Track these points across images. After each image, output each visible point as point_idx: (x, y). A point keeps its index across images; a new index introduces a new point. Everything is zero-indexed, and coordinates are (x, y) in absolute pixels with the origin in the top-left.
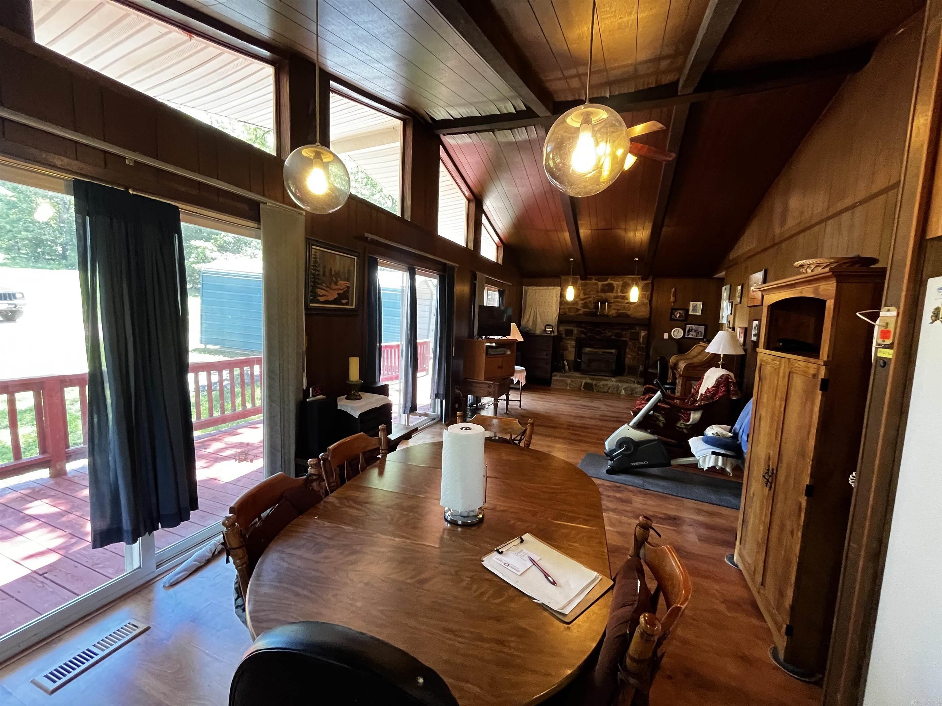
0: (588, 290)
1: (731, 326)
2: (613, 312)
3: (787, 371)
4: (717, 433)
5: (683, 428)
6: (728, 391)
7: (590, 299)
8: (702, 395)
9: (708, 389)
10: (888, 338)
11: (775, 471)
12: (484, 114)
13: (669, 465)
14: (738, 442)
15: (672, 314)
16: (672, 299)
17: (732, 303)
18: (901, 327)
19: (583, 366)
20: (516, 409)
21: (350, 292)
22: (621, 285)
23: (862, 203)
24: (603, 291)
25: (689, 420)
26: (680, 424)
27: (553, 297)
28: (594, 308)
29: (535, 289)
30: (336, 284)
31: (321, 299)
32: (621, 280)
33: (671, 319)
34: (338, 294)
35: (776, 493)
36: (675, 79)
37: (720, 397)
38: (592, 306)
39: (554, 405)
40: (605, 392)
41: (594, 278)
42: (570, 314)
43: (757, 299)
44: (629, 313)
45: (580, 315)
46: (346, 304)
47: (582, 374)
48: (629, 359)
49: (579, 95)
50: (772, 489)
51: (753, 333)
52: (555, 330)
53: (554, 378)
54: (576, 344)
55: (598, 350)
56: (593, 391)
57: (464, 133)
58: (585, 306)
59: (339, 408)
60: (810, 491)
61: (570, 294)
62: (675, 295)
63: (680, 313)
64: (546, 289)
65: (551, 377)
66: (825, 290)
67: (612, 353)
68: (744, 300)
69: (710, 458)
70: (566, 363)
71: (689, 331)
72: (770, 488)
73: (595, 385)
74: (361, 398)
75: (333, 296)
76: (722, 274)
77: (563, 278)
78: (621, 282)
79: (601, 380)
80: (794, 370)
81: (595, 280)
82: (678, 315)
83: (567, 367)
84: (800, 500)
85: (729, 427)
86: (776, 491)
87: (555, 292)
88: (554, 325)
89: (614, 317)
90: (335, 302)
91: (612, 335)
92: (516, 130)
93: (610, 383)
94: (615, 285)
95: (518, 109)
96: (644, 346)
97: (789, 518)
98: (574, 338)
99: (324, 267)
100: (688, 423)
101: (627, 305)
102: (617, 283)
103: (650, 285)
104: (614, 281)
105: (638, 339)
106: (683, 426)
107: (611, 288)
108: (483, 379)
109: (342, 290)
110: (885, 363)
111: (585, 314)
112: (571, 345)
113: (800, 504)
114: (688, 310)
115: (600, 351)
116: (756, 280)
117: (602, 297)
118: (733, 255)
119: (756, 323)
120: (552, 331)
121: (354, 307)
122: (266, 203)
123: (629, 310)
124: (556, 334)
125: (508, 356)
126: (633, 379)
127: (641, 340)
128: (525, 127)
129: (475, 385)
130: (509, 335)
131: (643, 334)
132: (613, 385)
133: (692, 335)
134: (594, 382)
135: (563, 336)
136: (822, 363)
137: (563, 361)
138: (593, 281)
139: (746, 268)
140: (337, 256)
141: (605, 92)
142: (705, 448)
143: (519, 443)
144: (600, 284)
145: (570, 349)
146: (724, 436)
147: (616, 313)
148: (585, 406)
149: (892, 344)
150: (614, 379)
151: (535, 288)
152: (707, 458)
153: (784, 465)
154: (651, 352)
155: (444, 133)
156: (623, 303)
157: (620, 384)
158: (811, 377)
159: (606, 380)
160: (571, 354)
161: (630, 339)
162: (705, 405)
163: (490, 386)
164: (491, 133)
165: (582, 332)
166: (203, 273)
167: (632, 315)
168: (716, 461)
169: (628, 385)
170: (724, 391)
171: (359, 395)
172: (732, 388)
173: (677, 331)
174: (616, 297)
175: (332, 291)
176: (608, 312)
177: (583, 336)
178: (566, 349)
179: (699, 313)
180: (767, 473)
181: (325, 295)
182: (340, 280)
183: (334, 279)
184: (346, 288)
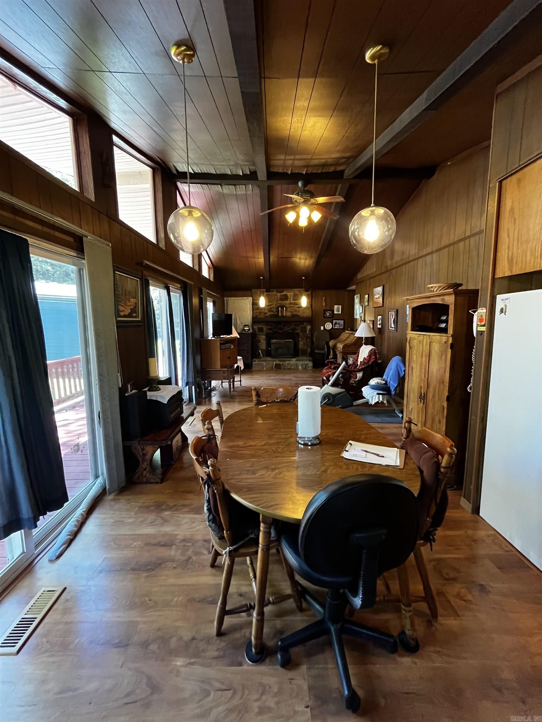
0: (272, 299)
1: (363, 319)
2: (289, 314)
3: (429, 341)
4: (377, 382)
5: (353, 383)
6: (376, 358)
7: (273, 306)
8: (361, 362)
9: (364, 358)
10: (483, 322)
11: (426, 394)
12: (218, 173)
13: (352, 405)
14: (388, 386)
15: (325, 313)
16: (324, 304)
17: (362, 305)
18: (488, 316)
19: (273, 352)
20: (239, 387)
21: (137, 308)
22: (292, 295)
23: (436, 251)
24: (281, 299)
25: (356, 378)
26: (352, 381)
27: (247, 305)
28: (277, 312)
29: (234, 300)
30: (129, 301)
31: (122, 314)
32: (292, 291)
33: (324, 317)
34: (131, 309)
35: (427, 405)
36: (344, 169)
37: (373, 362)
38: (275, 310)
39: (262, 381)
40: (289, 369)
41: (275, 291)
42: (261, 316)
43: (381, 303)
44: (299, 314)
45: (267, 316)
46: (135, 317)
47: (272, 358)
48: (301, 345)
49: (287, 170)
50: (425, 403)
51: (379, 323)
52: (251, 328)
53: (254, 363)
54: (266, 338)
55: (281, 341)
56: (281, 369)
57: (198, 183)
58: (270, 310)
59: (148, 398)
60: (448, 399)
61: (262, 302)
62: (326, 302)
63: (329, 313)
64: (241, 299)
65: (252, 362)
66: (448, 300)
67: (290, 342)
68: (371, 303)
69: (375, 397)
70: (260, 351)
71: (335, 324)
72: (424, 403)
73: (282, 365)
74: (160, 389)
75: (127, 312)
76: (353, 287)
77: (253, 290)
78: (293, 293)
79: (286, 361)
80: (433, 341)
81: (276, 292)
82: (328, 314)
83: (261, 354)
84: (443, 404)
85: (381, 378)
86: (427, 403)
87: (248, 301)
88: (249, 325)
89: (290, 317)
90: (130, 315)
91: (289, 330)
92: (238, 186)
93: (292, 363)
94: (289, 296)
95: (244, 173)
96: (310, 335)
97: (437, 414)
98: (264, 333)
99: (122, 287)
100: (357, 380)
101: (297, 309)
102: (290, 294)
103: (311, 295)
104: (287, 292)
105: (306, 332)
106: (353, 382)
107: (286, 298)
108: (220, 368)
109: (132, 306)
110: (482, 334)
111: (271, 316)
112: (262, 339)
113: (443, 406)
114: (333, 311)
115: (283, 341)
116: (377, 292)
117: (281, 304)
118: (359, 276)
119: (379, 317)
120: (249, 330)
121: (140, 319)
122: (87, 237)
123: (299, 312)
124: (251, 331)
125: (233, 349)
126: (305, 358)
127: (308, 332)
128: (245, 185)
129: (212, 372)
130: (232, 334)
131: (309, 328)
132: (294, 364)
133: (337, 327)
134: (281, 363)
135: (257, 332)
136: (450, 336)
137: (259, 350)
138: (274, 293)
139: (370, 284)
140: (129, 279)
141: (303, 171)
142: (372, 392)
143: (294, 401)
144: (279, 294)
145: (262, 341)
146: (381, 384)
147: (291, 314)
148: (281, 379)
149: (485, 324)
150: (294, 360)
151: (234, 298)
152: (374, 397)
153: (431, 390)
154: (314, 339)
155: (181, 181)
156: (295, 307)
157: (298, 362)
158: (444, 343)
159: (289, 361)
160: (263, 345)
161: (301, 332)
162: (364, 368)
163: (224, 372)
164: (219, 186)
165: (270, 329)
167: (301, 315)
168: (379, 398)
169: (303, 362)
170: (374, 358)
171: (158, 387)
172: (378, 356)
173: (328, 325)
174: (291, 304)
175: (127, 307)
176: (286, 313)
177: (270, 331)
178: (260, 341)
179: (340, 313)
180: (421, 396)
181: (124, 311)
182: (131, 298)
183: (128, 297)
184: (134, 304)
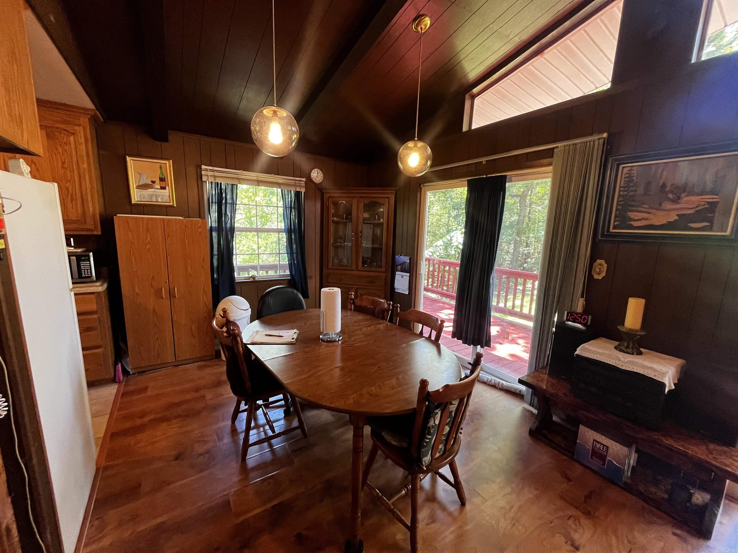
21: (719, 211)
30: (676, 201)
31: (637, 223)
34: (681, 215)
46: (703, 229)
75: (662, 220)
90: (671, 226)
99: (648, 183)
109: (691, 209)
121: (728, 233)
122: (558, 147)
181: (647, 219)
182: (687, 196)
183: (670, 196)
184: (705, 205)
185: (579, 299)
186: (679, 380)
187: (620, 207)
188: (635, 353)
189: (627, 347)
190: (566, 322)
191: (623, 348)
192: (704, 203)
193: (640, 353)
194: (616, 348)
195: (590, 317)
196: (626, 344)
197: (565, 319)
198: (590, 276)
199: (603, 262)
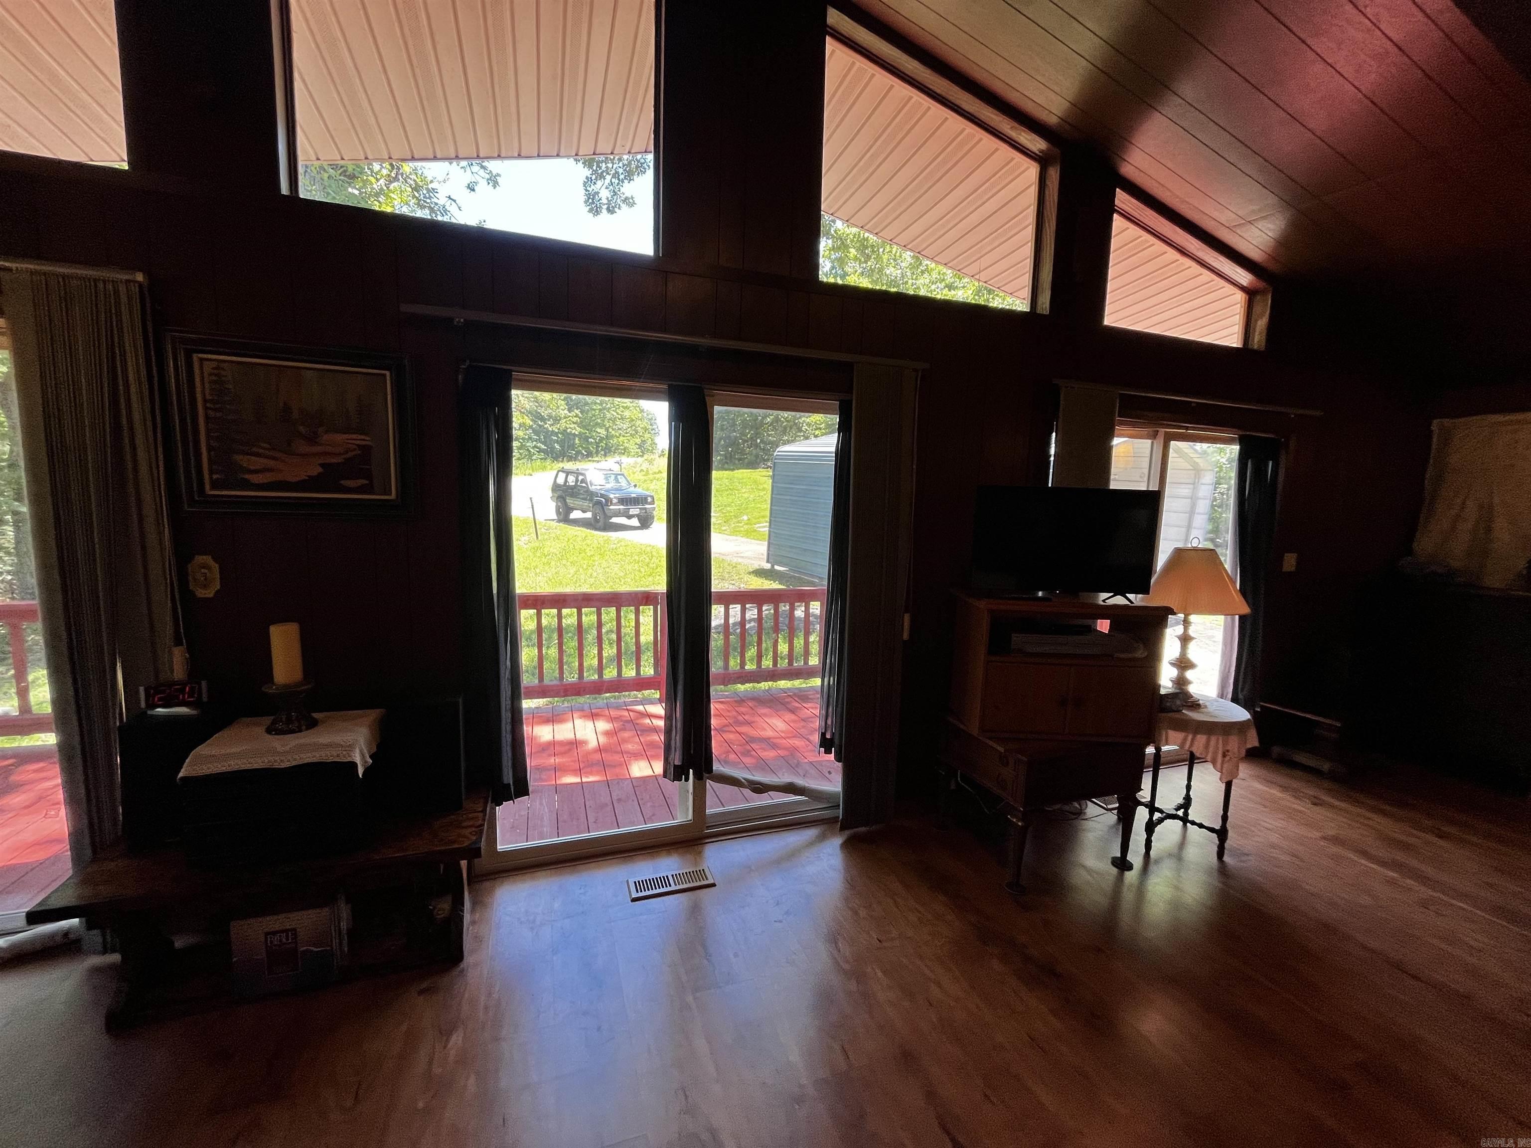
30: (312, 440)
34: (323, 465)
46: (368, 489)
99: (259, 401)
108: (977, 729)
109: (337, 454)
121: (393, 496)
140: (308, 373)
166: (776, 459)
175: (295, 460)
181: (271, 470)
182: (326, 432)
183: (302, 429)
184: (355, 450)
185: (171, 653)
186: (378, 746)
187: (214, 444)
188: (304, 727)
189: (289, 721)
190: (149, 712)
191: (280, 726)
192: (355, 447)
193: (313, 724)
194: (269, 731)
195: (204, 684)
196: (284, 717)
197: (143, 705)
198: (186, 594)
199: (208, 559)
